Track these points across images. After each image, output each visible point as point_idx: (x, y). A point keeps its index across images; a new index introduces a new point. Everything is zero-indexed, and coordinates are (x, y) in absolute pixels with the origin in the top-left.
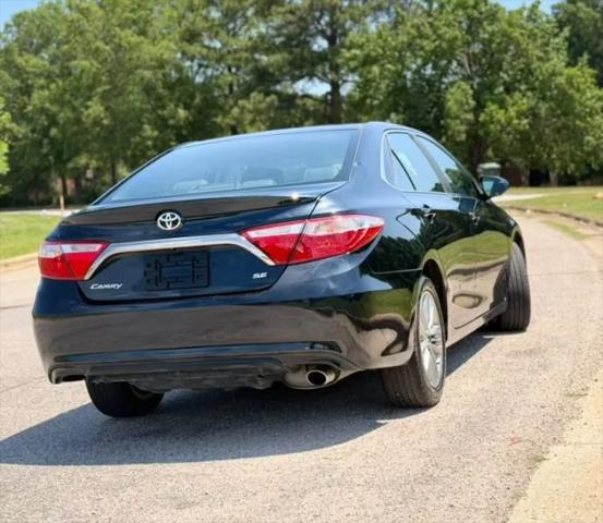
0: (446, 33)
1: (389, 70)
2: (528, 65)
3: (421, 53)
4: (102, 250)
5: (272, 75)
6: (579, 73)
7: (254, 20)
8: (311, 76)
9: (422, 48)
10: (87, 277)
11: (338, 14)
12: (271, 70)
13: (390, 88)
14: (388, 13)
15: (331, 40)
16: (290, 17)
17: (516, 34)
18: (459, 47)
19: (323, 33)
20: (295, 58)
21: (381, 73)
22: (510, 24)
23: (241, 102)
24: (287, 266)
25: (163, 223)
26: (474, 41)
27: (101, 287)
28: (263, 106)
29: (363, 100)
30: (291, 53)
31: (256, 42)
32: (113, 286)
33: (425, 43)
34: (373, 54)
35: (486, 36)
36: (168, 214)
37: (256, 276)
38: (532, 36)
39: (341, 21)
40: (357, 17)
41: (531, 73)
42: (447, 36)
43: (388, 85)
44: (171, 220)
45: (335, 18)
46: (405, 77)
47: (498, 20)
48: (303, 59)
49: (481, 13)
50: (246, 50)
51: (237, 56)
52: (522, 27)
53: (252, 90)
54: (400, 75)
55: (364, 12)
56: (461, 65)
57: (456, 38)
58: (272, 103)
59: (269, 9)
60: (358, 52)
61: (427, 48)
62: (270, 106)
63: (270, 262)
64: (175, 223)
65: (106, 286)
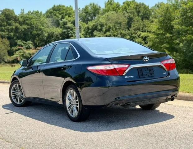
4: (129, 67)
10: (124, 74)
24: (169, 71)
25: (145, 60)
27: (128, 77)
32: (131, 77)
36: (146, 57)
37: (164, 73)
63: (166, 70)
64: (148, 59)
65: (129, 77)
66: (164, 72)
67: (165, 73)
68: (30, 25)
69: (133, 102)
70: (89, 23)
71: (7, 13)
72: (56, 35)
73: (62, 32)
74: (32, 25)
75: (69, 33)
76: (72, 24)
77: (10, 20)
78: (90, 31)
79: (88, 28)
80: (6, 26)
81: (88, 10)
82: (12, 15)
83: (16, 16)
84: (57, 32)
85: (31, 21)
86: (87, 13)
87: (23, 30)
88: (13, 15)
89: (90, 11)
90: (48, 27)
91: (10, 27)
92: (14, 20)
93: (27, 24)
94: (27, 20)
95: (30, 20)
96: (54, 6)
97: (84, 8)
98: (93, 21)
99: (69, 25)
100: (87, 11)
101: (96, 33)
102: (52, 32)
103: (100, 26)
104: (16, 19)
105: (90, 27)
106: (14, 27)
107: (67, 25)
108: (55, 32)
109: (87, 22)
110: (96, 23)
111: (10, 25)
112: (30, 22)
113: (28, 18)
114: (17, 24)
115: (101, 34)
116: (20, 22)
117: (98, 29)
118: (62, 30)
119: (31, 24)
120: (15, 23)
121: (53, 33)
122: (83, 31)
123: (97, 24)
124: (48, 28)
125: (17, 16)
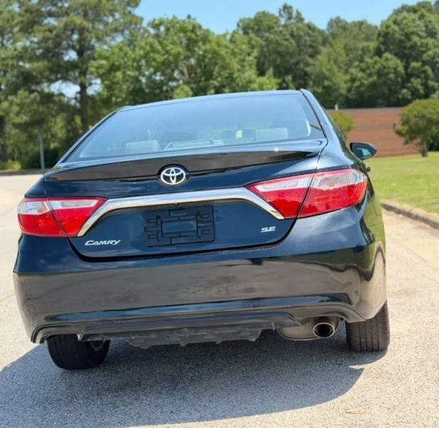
0: (172, 49)
1: (129, 75)
2: (231, 74)
3: (154, 63)
4: (98, 206)
5: (35, 78)
6: (268, 82)
7: (19, 35)
8: (65, 79)
9: (154, 60)
11: (86, 33)
12: (34, 74)
13: (131, 89)
14: (123, 34)
15: (80, 53)
16: (48, 34)
17: (223, 52)
18: (181, 60)
19: (73, 48)
20: (53, 66)
21: (124, 78)
22: (219, 45)
23: (10, 98)
24: (296, 219)
25: (167, 178)
26: (192, 56)
27: (97, 243)
28: (28, 101)
29: (109, 98)
30: (49, 61)
31: (21, 53)
32: (111, 242)
33: (156, 56)
34: (117, 63)
35: (201, 53)
36: (173, 169)
37: (265, 230)
38: (234, 54)
39: (89, 38)
40: (101, 37)
41: (233, 80)
42: (173, 51)
43: (129, 87)
44: (175, 174)
45: (84, 36)
46: (141, 81)
47: (210, 41)
48: (59, 66)
49: (197, 36)
50: (12, 58)
51: (5, 62)
52: (226, 47)
53: (19, 89)
54: (137, 80)
55: (106, 33)
56: (182, 73)
57: (179, 54)
58: (35, 98)
59: (32, 27)
60: (104, 62)
61: (159, 60)
62: (34, 101)
63: (280, 217)
64: (179, 178)
65: (102, 242)
66: (269, 226)
67: (272, 229)
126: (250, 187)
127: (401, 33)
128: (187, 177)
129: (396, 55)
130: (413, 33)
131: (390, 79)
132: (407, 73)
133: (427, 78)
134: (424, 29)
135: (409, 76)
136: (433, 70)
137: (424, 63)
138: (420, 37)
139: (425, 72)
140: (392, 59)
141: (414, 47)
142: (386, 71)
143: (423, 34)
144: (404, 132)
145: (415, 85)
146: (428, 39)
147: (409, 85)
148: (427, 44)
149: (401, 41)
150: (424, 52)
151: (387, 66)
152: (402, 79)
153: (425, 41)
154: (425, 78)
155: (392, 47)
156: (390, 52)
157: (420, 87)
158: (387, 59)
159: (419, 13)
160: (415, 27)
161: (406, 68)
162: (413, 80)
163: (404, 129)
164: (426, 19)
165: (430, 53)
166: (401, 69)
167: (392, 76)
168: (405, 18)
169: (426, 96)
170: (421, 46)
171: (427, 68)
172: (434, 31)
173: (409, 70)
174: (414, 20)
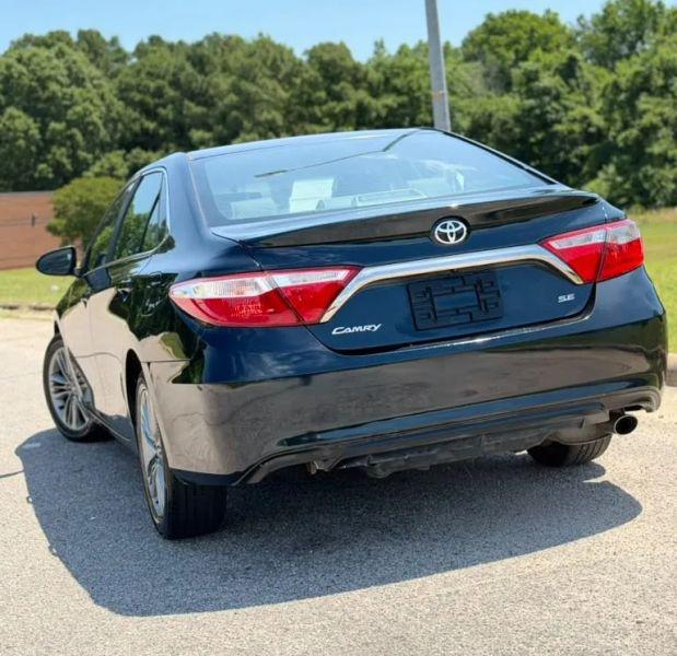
4: (349, 279)
10: (327, 317)
25: (444, 236)
27: (349, 330)
32: (368, 328)
36: (450, 223)
37: (562, 299)
44: (454, 230)
63: (577, 280)
64: (459, 235)
65: (356, 329)
66: (565, 294)
67: (570, 297)
68: (407, 94)
69: (376, 455)
70: (621, 66)
71: (326, 57)
72: (499, 123)
73: (524, 110)
74: (414, 92)
75: (547, 112)
76: (558, 78)
77: (337, 83)
78: (622, 97)
79: (616, 87)
80: (326, 102)
81: (614, 19)
82: (343, 64)
83: (357, 67)
84: (504, 110)
85: (410, 78)
86: (611, 31)
87: (384, 113)
88: (348, 64)
89: (625, 23)
90: (471, 95)
91: (338, 107)
92: (349, 78)
93: (397, 91)
94: (398, 75)
95: (406, 76)
96: (490, 17)
97: (601, 13)
98: (634, 58)
99: (547, 80)
100: (610, 23)
101: (647, 103)
102: (487, 114)
103: (662, 74)
104: (357, 77)
105: (623, 82)
106: (351, 105)
107: (537, 83)
108: (498, 110)
109: (614, 65)
110: (643, 65)
111: (338, 97)
112: (405, 83)
113: (398, 67)
114: (363, 95)
115: (667, 105)
116: (370, 84)
117: (653, 89)
118: (522, 100)
119: (410, 89)
120: (356, 88)
121: (490, 116)
122: (598, 100)
123: (651, 67)
124: (469, 97)
125: (359, 64)
126: (543, 242)
127: (31, 76)
128: (468, 232)
129: (25, 110)
130: (49, 78)
131: (19, 148)
132: (43, 140)
133: (74, 147)
134: (65, 72)
135: (47, 143)
136: (84, 135)
137: (70, 124)
138: (61, 85)
139: (71, 137)
140: (20, 117)
141: (52, 99)
142: (11, 134)
143: (65, 80)
144: (59, 228)
145: (58, 157)
146: (73, 87)
147: (49, 157)
148: (72, 96)
149: (32, 90)
150: (67, 107)
151: (12, 127)
152: (38, 146)
153: (69, 91)
154: (72, 147)
155: (17, 99)
156: (17, 105)
157: (65, 160)
158: (12, 117)
159: (56, 48)
160: (53, 68)
161: (43, 130)
162: (54, 149)
163: (61, 223)
164: (67, 57)
165: (78, 109)
166: (35, 132)
167: (21, 142)
168: (35, 55)
169: (77, 173)
170: (63, 98)
171: (75, 131)
172: (81, 76)
173: (48, 134)
174: (49, 59)
